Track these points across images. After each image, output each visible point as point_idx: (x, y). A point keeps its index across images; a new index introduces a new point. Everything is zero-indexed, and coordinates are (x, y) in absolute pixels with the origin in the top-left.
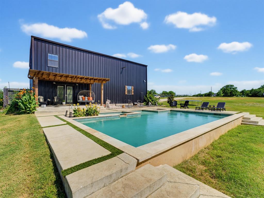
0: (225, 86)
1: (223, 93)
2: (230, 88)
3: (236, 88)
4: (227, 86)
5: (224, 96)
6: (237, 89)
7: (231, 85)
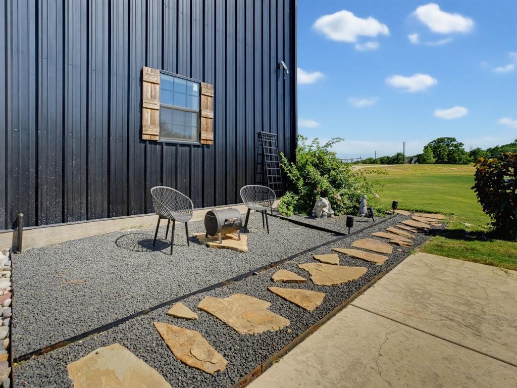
0: (435, 141)
1: (434, 157)
2: (448, 145)
3: (461, 144)
4: (440, 141)
5: (437, 163)
6: (463, 147)
7: (448, 139)
